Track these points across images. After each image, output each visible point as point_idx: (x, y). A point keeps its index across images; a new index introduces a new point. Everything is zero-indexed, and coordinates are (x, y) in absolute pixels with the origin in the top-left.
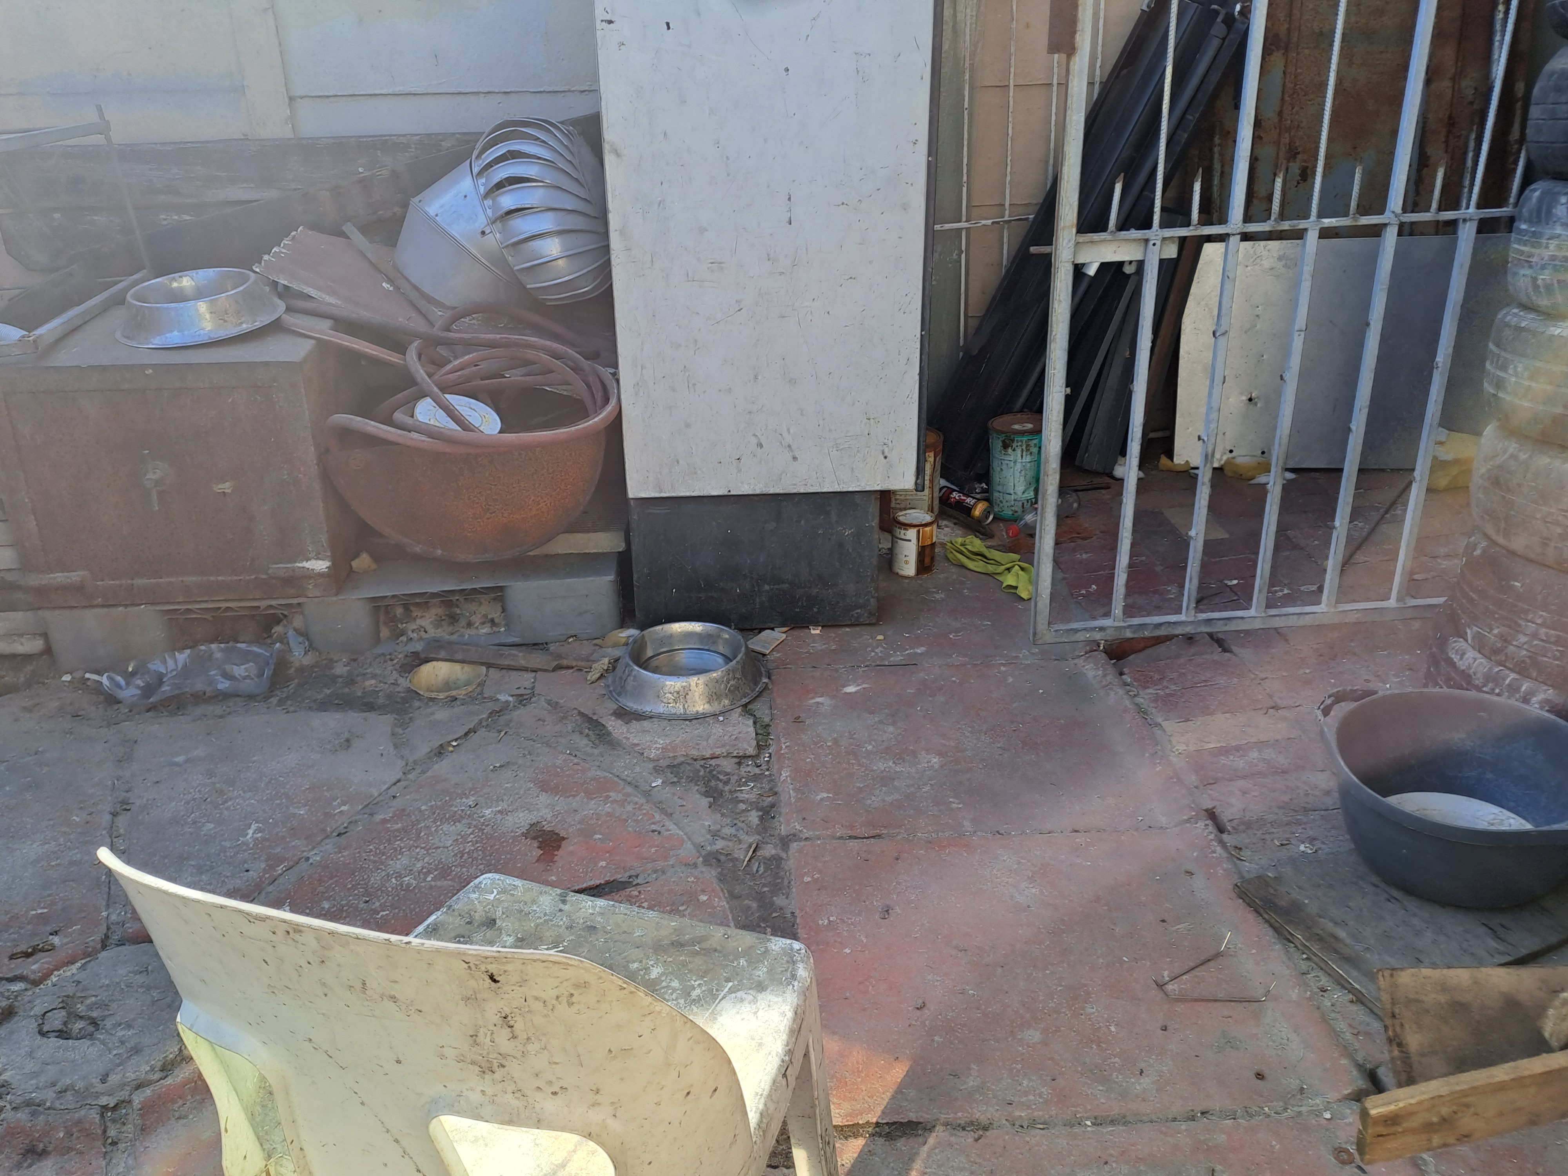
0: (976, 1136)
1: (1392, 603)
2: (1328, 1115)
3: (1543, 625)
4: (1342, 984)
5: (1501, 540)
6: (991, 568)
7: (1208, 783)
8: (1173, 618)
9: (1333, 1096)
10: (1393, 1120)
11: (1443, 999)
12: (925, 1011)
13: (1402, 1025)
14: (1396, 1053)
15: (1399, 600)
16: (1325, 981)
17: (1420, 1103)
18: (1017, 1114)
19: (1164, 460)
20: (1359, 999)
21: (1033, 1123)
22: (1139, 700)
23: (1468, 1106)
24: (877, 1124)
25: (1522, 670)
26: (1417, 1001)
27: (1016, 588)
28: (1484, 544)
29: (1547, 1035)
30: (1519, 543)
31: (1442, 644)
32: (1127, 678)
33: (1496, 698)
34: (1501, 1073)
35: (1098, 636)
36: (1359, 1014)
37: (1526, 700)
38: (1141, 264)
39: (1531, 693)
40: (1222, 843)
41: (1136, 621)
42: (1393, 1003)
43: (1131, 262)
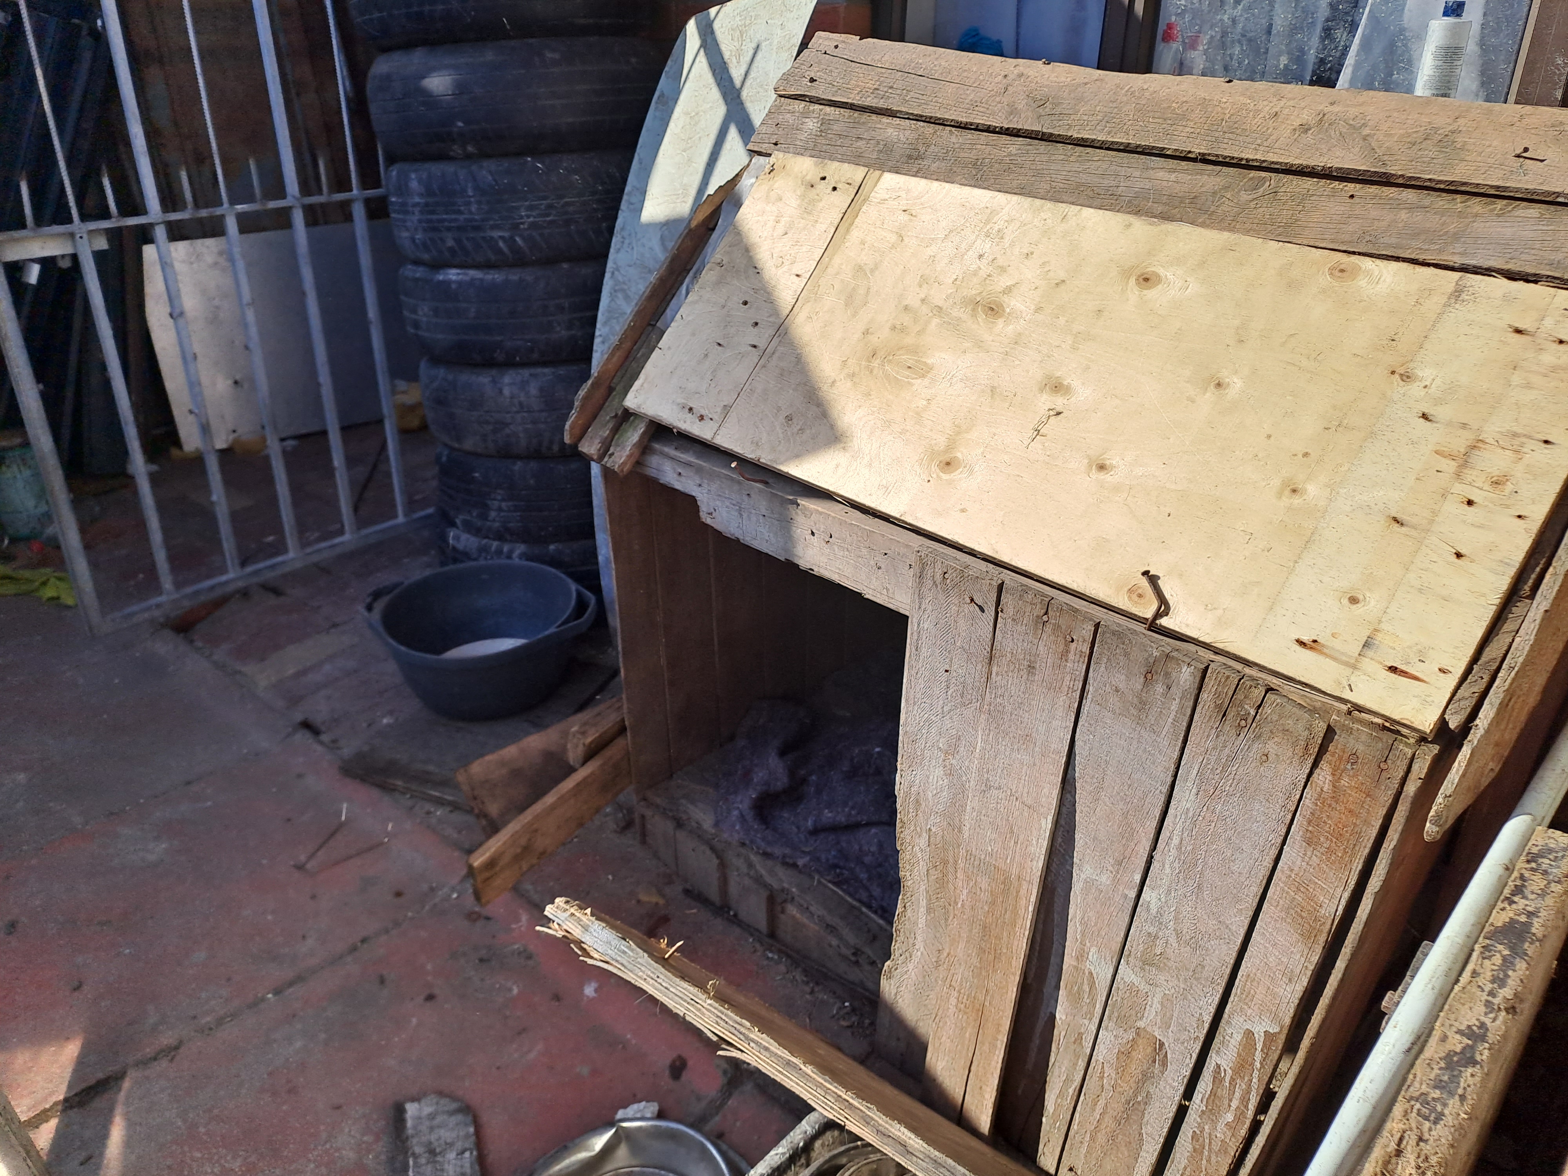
0: (169, 1058)
1: (401, 519)
2: (455, 895)
3: (503, 500)
4: (440, 802)
5: (456, 445)
6: (24, 588)
7: (294, 700)
8: (224, 578)
9: (455, 881)
10: (491, 864)
11: (504, 771)
12: (85, 988)
13: (483, 803)
14: (484, 822)
15: (406, 515)
16: (429, 807)
17: (504, 843)
18: (203, 1021)
19: (175, 452)
20: (455, 807)
21: (220, 1022)
22: (215, 657)
23: (536, 831)
24: (66, 1100)
25: (500, 537)
26: (487, 781)
27: (58, 598)
28: (446, 452)
29: (572, 763)
30: (469, 444)
31: (444, 538)
32: (199, 644)
33: (490, 562)
34: (550, 799)
35: (157, 613)
36: (458, 818)
37: (509, 557)
38: (74, 257)
39: (511, 552)
40: (321, 743)
41: (189, 590)
42: (473, 789)
43: (63, 256)
